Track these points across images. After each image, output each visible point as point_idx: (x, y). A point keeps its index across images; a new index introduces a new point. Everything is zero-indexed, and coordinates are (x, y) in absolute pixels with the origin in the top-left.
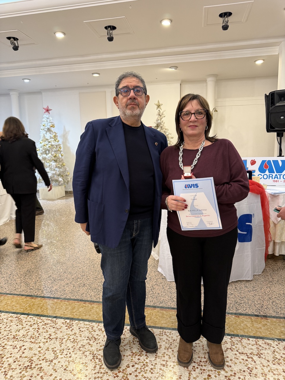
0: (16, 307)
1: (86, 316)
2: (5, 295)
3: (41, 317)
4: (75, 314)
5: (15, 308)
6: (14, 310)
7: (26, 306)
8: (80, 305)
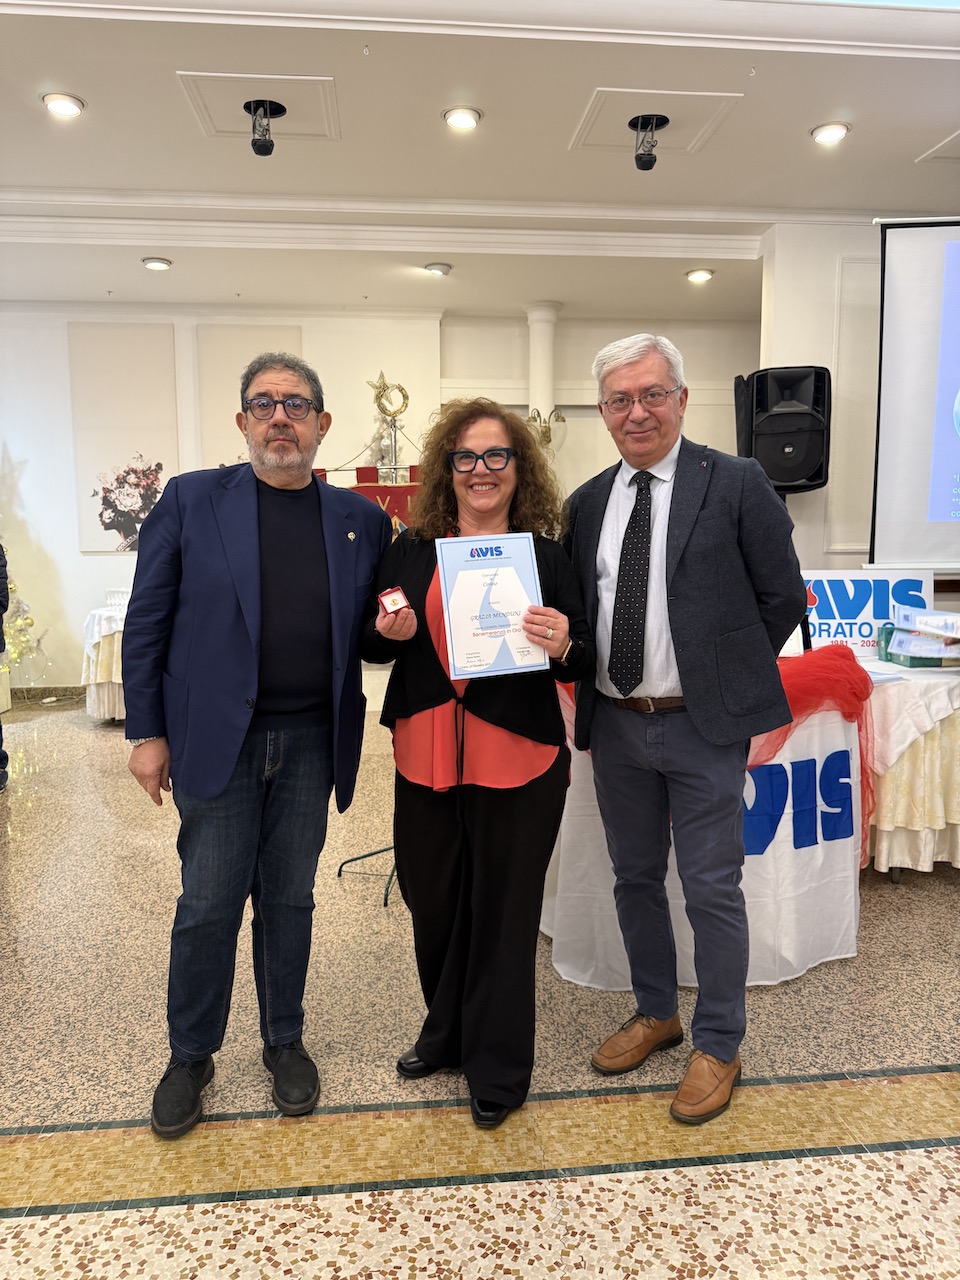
0: (109, 1177)
1: (417, 1165)
2: (26, 1136)
3: (249, 1203)
4: (370, 1164)
5: (108, 1184)
6: (109, 1192)
7: (155, 1169)
8: (368, 1127)
